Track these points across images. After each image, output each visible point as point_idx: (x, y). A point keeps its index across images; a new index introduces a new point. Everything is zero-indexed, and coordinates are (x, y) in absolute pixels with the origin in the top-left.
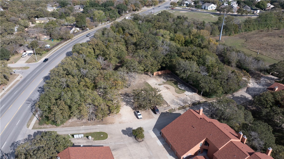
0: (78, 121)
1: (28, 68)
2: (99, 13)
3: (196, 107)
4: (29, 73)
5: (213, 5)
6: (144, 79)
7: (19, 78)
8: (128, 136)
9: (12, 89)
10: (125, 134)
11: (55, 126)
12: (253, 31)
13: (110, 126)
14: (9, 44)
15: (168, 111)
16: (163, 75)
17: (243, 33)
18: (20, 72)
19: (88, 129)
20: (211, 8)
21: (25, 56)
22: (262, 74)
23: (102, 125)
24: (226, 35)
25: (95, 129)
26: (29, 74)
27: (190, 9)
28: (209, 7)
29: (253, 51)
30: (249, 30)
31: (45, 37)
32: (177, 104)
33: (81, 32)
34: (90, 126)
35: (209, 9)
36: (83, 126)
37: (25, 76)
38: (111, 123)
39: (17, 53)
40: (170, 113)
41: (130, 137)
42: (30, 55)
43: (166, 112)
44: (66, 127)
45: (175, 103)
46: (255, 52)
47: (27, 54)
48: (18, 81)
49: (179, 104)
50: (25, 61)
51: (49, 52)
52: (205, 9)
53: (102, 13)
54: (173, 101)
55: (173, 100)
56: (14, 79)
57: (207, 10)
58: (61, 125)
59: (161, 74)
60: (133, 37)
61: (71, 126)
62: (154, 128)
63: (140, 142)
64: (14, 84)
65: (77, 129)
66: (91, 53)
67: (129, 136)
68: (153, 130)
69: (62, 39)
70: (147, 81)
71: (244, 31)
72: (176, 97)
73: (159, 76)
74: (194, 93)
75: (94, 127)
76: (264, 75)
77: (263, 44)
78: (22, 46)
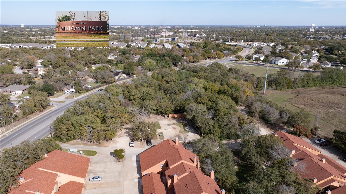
0: (81, 142)
1: (65, 102)
2: (150, 62)
4: (64, 105)
5: (284, 59)
6: (158, 119)
7: (53, 109)
9: (44, 115)
10: (111, 155)
11: (61, 143)
12: (314, 87)
13: (103, 148)
14: (57, 82)
16: (178, 118)
17: (300, 89)
18: (56, 105)
19: (84, 148)
20: (283, 62)
21: (66, 93)
22: (285, 127)
23: (97, 147)
24: (276, 90)
25: (90, 148)
26: (62, 106)
27: (257, 63)
28: (279, 61)
29: (296, 106)
30: (308, 87)
31: (92, 80)
33: (127, 78)
34: (88, 146)
35: (279, 64)
36: (82, 146)
37: (59, 108)
38: (105, 147)
39: (62, 90)
42: (71, 93)
44: (69, 144)
46: (297, 107)
47: (69, 92)
48: (52, 110)
50: (65, 97)
51: (88, 92)
52: (275, 63)
53: (153, 62)
56: (49, 108)
57: (277, 64)
58: (66, 142)
59: (177, 117)
60: (169, 83)
61: (73, 144)
62: (138, 155)
63: (119, 161)
64: (47, 112)
65: (76, 147)
66: (118, 93)
68: (136, 156)
69: (105, 82)
70: (159, 122)
71: (302, 87)
72: (176, 135)
73: (174, 118)
74: (196, 134)
75: (91, 147)
76: (288, 128)
77: (313, 101)
78: (68, 85)
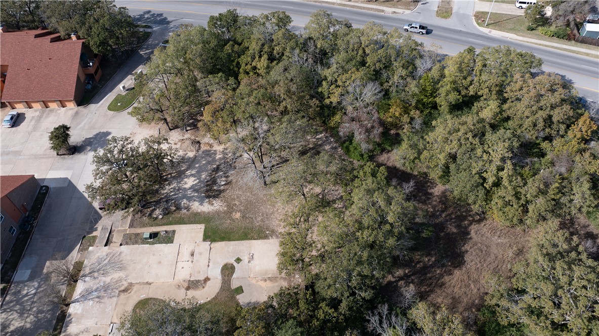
3: (50, 321)
8: (88, 137)
10: (97, 135)
15: (94, 234)
32: (99, 270)
40: (84, 237)
41: (84, 139)
43: (96, 230)
45: (106, 265)
49: (96, 274)
54: (116, 264)
55: (122, 268)
62: (70, 182)
67: (86, 138)
72: (131, 285)
